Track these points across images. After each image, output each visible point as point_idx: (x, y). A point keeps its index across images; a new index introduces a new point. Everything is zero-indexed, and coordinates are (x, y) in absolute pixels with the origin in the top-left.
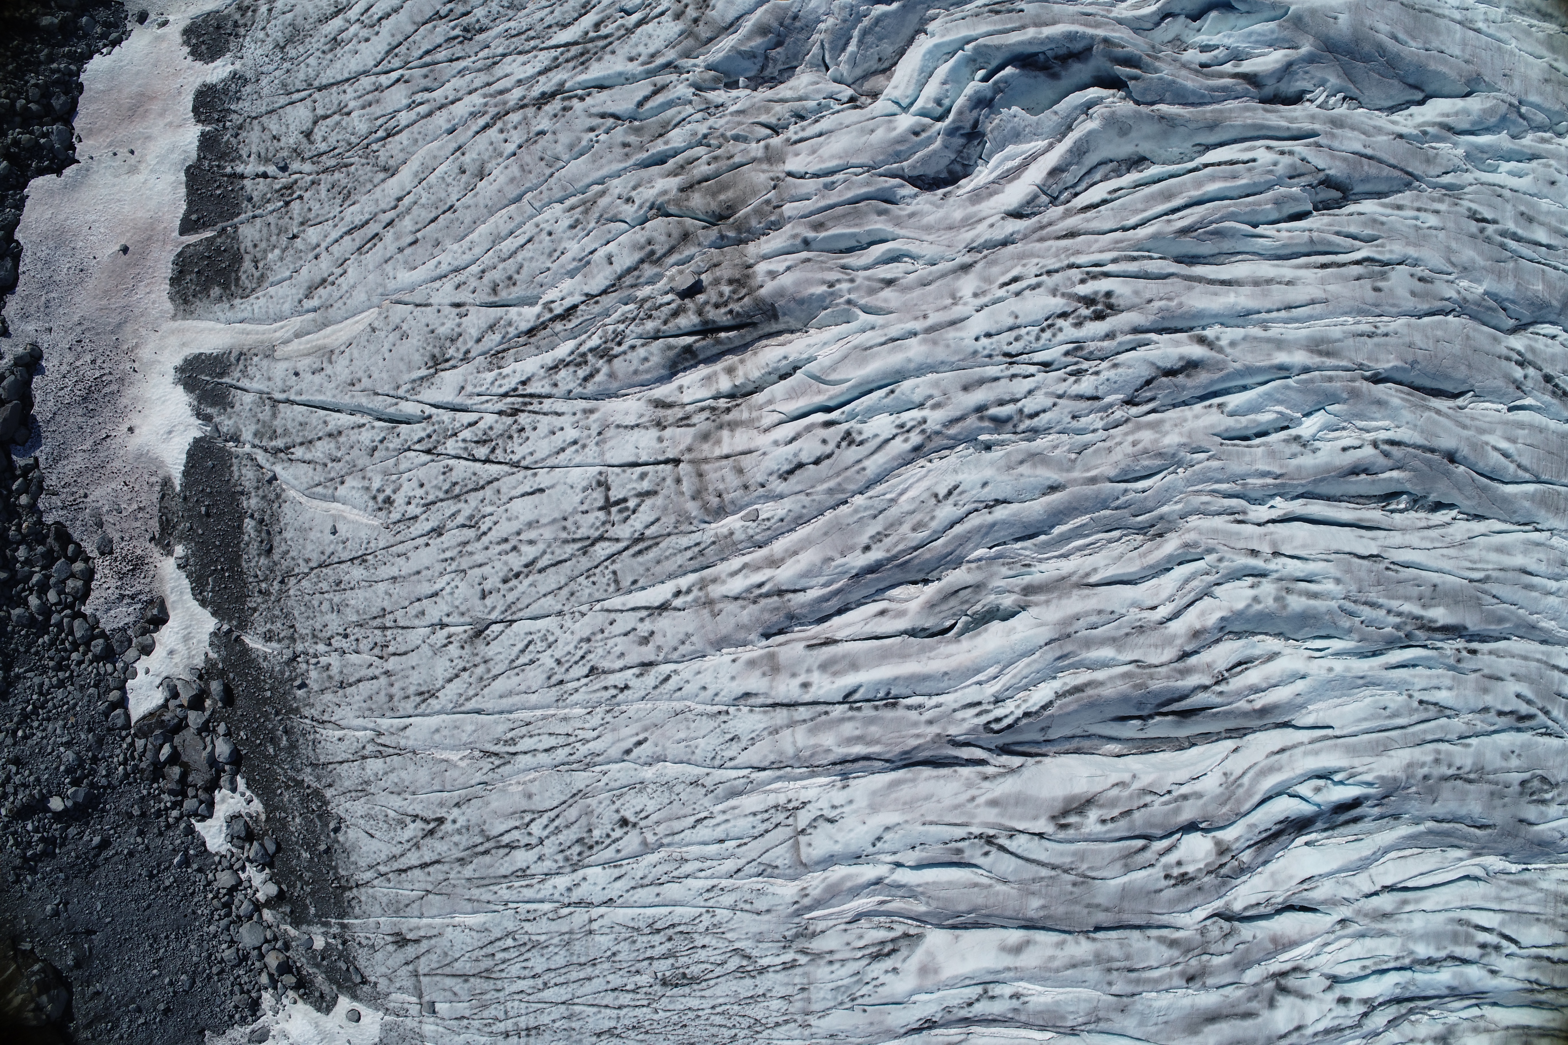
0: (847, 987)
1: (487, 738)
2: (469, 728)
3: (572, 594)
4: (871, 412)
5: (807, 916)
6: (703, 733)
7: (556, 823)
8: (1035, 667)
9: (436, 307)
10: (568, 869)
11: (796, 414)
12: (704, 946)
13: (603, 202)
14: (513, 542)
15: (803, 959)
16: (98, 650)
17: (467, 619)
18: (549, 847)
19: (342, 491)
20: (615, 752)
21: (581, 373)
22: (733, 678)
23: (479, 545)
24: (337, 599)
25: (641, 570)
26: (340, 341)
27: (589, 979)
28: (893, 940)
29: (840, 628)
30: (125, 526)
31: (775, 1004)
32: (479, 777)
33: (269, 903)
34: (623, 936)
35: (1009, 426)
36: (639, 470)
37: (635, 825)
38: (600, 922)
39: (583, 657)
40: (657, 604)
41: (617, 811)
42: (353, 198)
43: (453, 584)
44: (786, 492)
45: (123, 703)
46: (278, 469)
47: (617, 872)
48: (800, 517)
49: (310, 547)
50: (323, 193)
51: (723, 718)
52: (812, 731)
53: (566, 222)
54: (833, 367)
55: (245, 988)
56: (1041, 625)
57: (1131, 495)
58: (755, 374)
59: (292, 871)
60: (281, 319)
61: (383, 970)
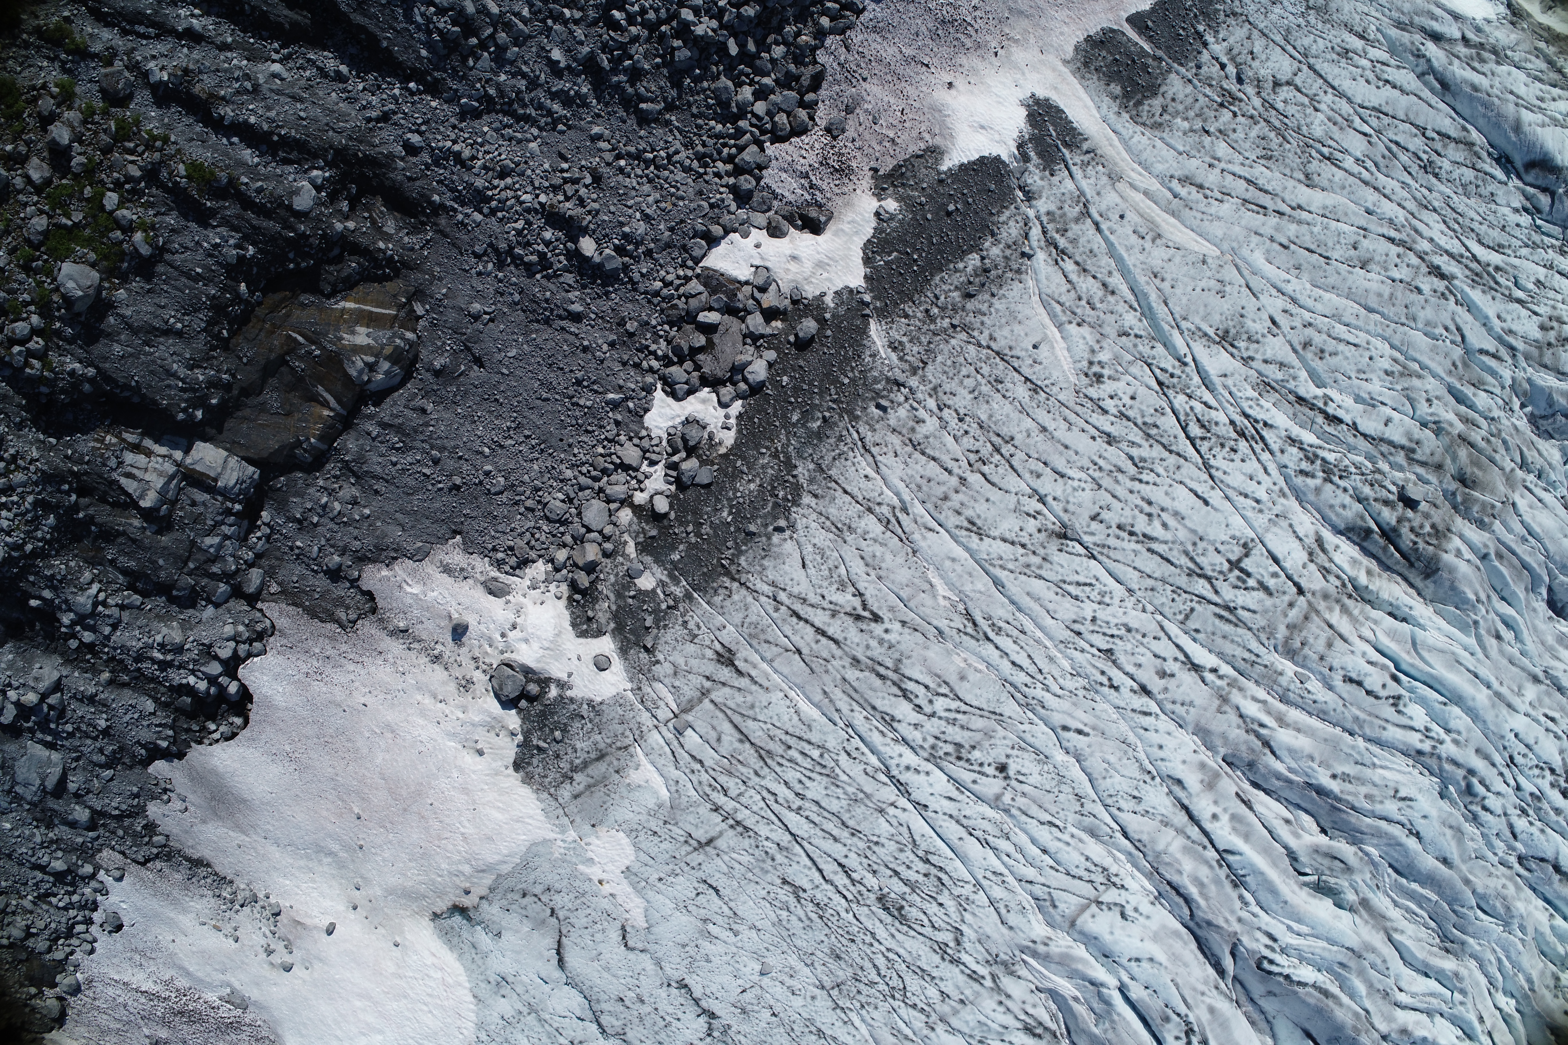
0: (990, 1030)
1: (984, 607)
2: (979, 586)
3: (1152, 590)
4: (1423, 702)
5: (1024, 957)
6: (1125, 773)
7: (959, 716)
8: (1326, 954)
9: (1258, 304)
10: (926, 755)
11: (1380, 647)
12: (941, 905)
13: (1416, 382)
14: (1154, 510)
15: (988, 983)
16: (746, 186)
17: (1065, 517)
18: (933, 726)
19: (1072, 329)
20: (1058, 719)
21: (1305, 465)
22: (1184, 762)
23: (1130, 484)
24: (985, 389)
25: (1210, 629)
26: (1173, 238)
27: (836, 840)
28: (1046, 1029)
29: (1261, 803)
30: (867, 135)
31: (932, 993)
32: (943, 624)
33: (637, 510)
34: (900, 838)
35: (1470, 799)
36: (1276, 568)
37: (1007, 778)
38: (898, 812)
39: (1112, 636)
40: (1196, 661)
41: (1008, 756)
42: (1269, 163)
43: (1083, 485)
44: (1338, 690)
45: (712, 241)
46: (1041, 256)
47: (955, 794)
48: (1325, 713)
49: (1006, 332)
50: (1253, 134)
51: (1147, 778)
52: (1185, 850)
53: (1386, 364)
54: (1431, 649)
55: (533, 542)
56: (1357, 934)
57: (1470, 914)
58: (1385, 595)
59: (697, 513)
60: (1146, 169)
61: (681, 661)
